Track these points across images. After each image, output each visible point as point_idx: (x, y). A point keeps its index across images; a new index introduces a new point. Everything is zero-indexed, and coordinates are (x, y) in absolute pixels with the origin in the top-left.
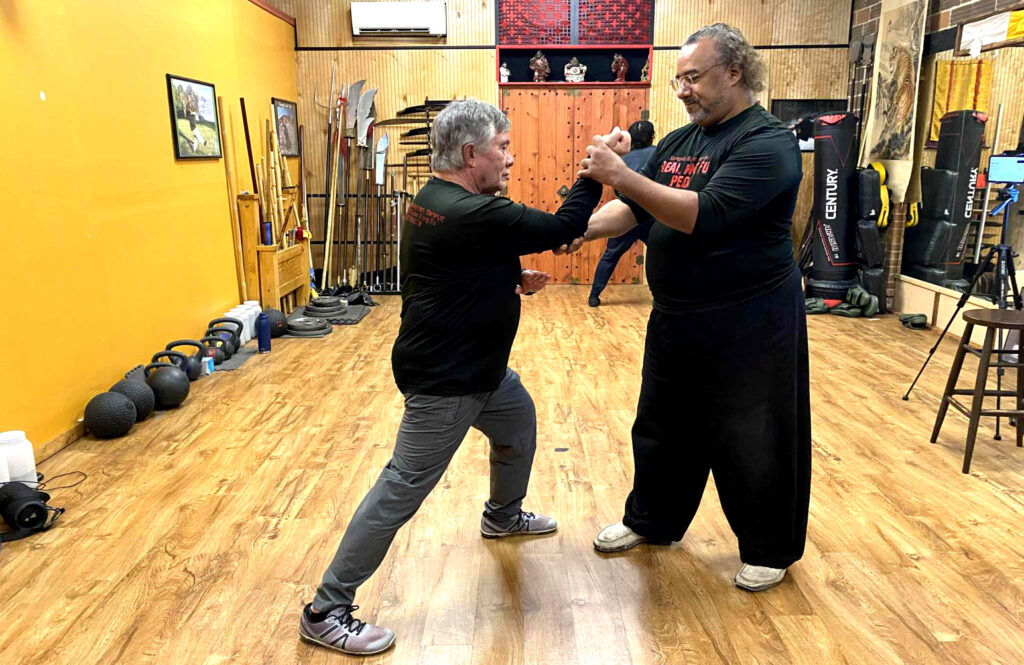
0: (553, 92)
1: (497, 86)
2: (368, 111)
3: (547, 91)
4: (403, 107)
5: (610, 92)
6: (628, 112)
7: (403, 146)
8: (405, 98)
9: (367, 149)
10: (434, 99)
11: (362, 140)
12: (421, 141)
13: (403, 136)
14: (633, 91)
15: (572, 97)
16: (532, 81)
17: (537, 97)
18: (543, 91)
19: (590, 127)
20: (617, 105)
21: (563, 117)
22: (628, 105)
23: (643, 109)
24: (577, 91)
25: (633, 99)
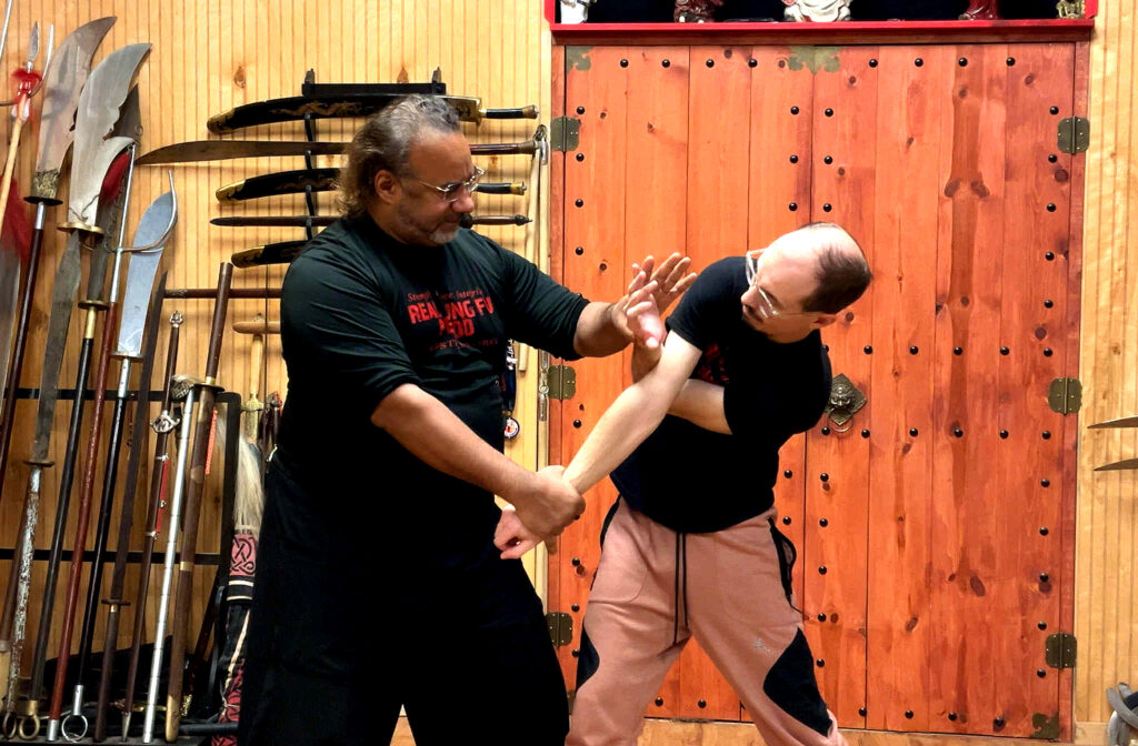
0: (738, 58)
1: (547, 36)
2: (115, 115)
3: (716, 54)
4: (228, 101)
5: (943, 58)
6: (1010, 127)
7: (227, 231)
8: (240, 78)
9: (98, 237)
10: (336, 81)
11: (83, 209)
12: (288, 214)
13: (229, 197)
14: (1028, 54)
15: (806, 72)
16: (671, 18)
17: (683, 72)
18: (703, 54)
19: (872, 174)
20: (970, 99)
21: (774, 140)
22: (1010, 97)
23: (1064, 115)
24: (823, 56)
25: (1029, 81)
